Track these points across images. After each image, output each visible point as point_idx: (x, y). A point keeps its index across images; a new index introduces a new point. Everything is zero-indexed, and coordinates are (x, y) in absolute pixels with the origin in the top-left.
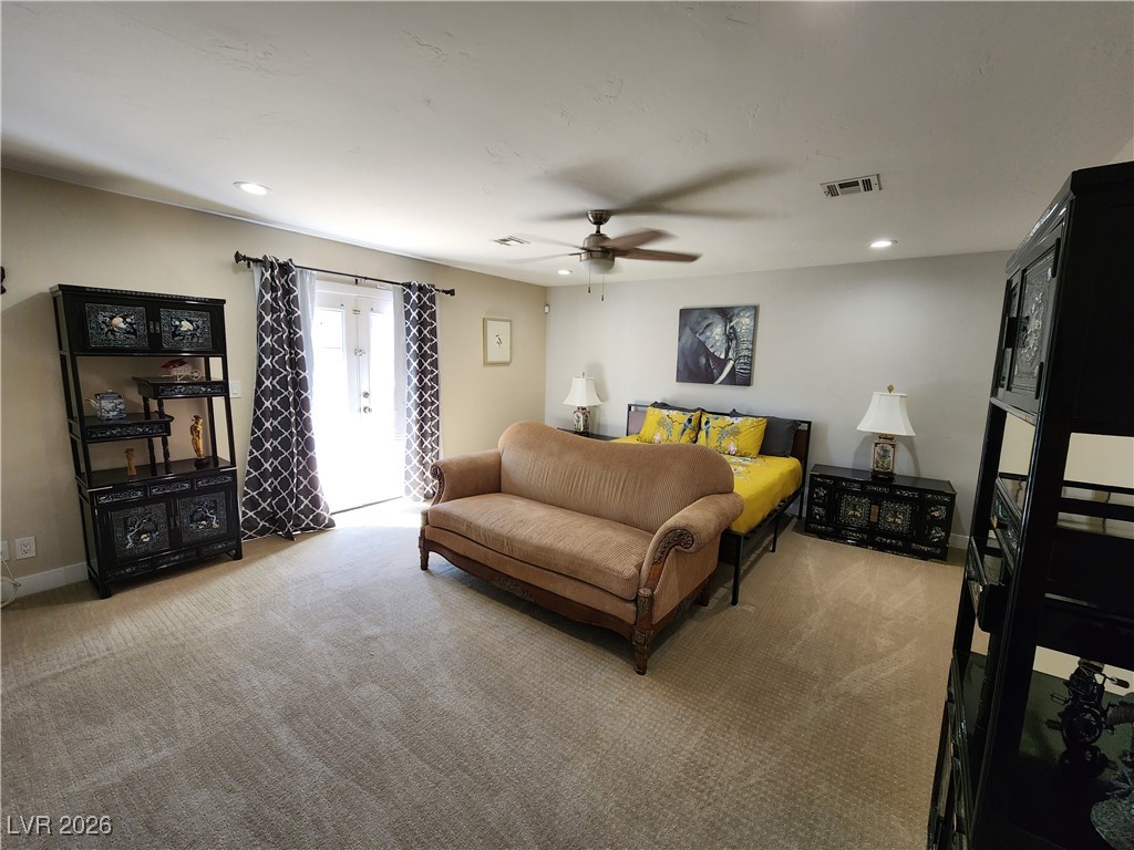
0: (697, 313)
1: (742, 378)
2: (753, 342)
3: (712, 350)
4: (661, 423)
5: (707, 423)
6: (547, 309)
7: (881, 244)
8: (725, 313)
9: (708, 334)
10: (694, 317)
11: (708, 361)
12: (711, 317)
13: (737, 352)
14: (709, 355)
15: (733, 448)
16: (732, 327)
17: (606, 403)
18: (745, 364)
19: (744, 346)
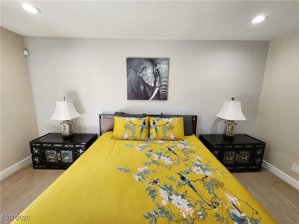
0: (137, 61)
1: (162, 97)
2: (168, 78)
3: (147, 82)
4: (126, 127)
5: (154, 123)
6: (26, 53)
7: (259, 19)
8: (153, 62)
9: (144, 73)
10: (135, 63)
11: (145, 88)
12: (145, 63)
13: (160, 83)
14: (145, 85)
15: (172, 137)
16: (157, 70)
17: (83, 115)
18: (165, 89)
19: (164, 80)
